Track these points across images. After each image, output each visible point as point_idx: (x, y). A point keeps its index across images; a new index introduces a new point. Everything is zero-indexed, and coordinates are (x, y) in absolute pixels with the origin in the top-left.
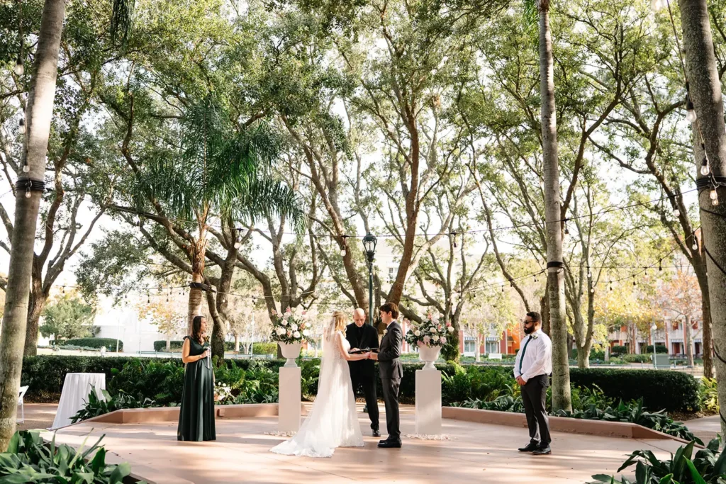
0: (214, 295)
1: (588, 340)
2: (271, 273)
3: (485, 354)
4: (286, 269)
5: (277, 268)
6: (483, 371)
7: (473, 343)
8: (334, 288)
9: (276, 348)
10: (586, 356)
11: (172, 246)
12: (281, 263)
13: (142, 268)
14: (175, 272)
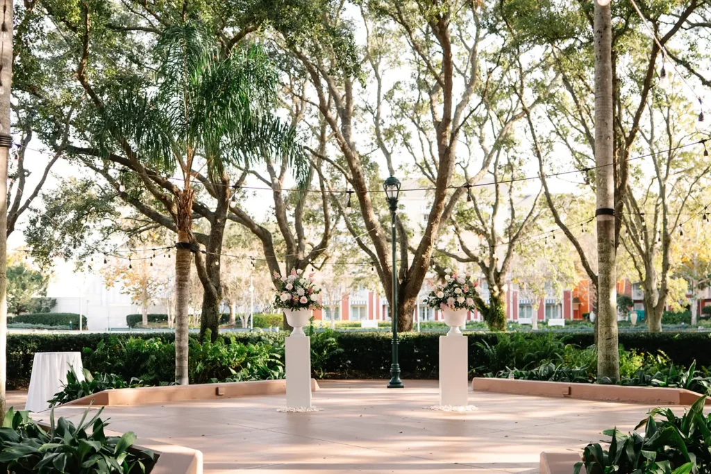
0: (203, 257)
1: (662, 299)
2: (273, 227)
3: (544, 320)
4: (291, 219)
5: (279, 220)
6: (530, 338)
7: (529, 306)
8: (352, 242)
9: (282, 320)
10: (659, 319)
11: (147, 197)
12: (285, 213)
13: (107, 223)
14: (151, 228)
